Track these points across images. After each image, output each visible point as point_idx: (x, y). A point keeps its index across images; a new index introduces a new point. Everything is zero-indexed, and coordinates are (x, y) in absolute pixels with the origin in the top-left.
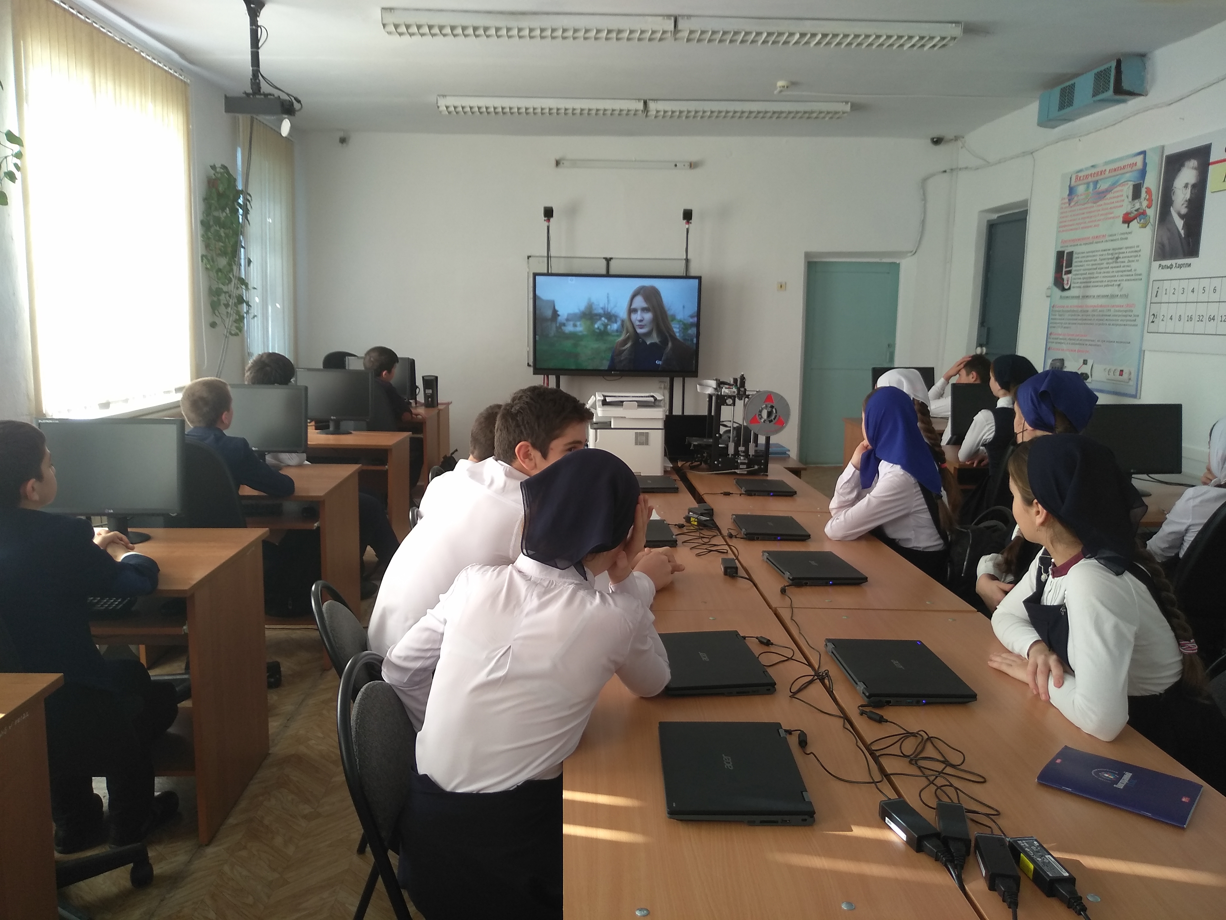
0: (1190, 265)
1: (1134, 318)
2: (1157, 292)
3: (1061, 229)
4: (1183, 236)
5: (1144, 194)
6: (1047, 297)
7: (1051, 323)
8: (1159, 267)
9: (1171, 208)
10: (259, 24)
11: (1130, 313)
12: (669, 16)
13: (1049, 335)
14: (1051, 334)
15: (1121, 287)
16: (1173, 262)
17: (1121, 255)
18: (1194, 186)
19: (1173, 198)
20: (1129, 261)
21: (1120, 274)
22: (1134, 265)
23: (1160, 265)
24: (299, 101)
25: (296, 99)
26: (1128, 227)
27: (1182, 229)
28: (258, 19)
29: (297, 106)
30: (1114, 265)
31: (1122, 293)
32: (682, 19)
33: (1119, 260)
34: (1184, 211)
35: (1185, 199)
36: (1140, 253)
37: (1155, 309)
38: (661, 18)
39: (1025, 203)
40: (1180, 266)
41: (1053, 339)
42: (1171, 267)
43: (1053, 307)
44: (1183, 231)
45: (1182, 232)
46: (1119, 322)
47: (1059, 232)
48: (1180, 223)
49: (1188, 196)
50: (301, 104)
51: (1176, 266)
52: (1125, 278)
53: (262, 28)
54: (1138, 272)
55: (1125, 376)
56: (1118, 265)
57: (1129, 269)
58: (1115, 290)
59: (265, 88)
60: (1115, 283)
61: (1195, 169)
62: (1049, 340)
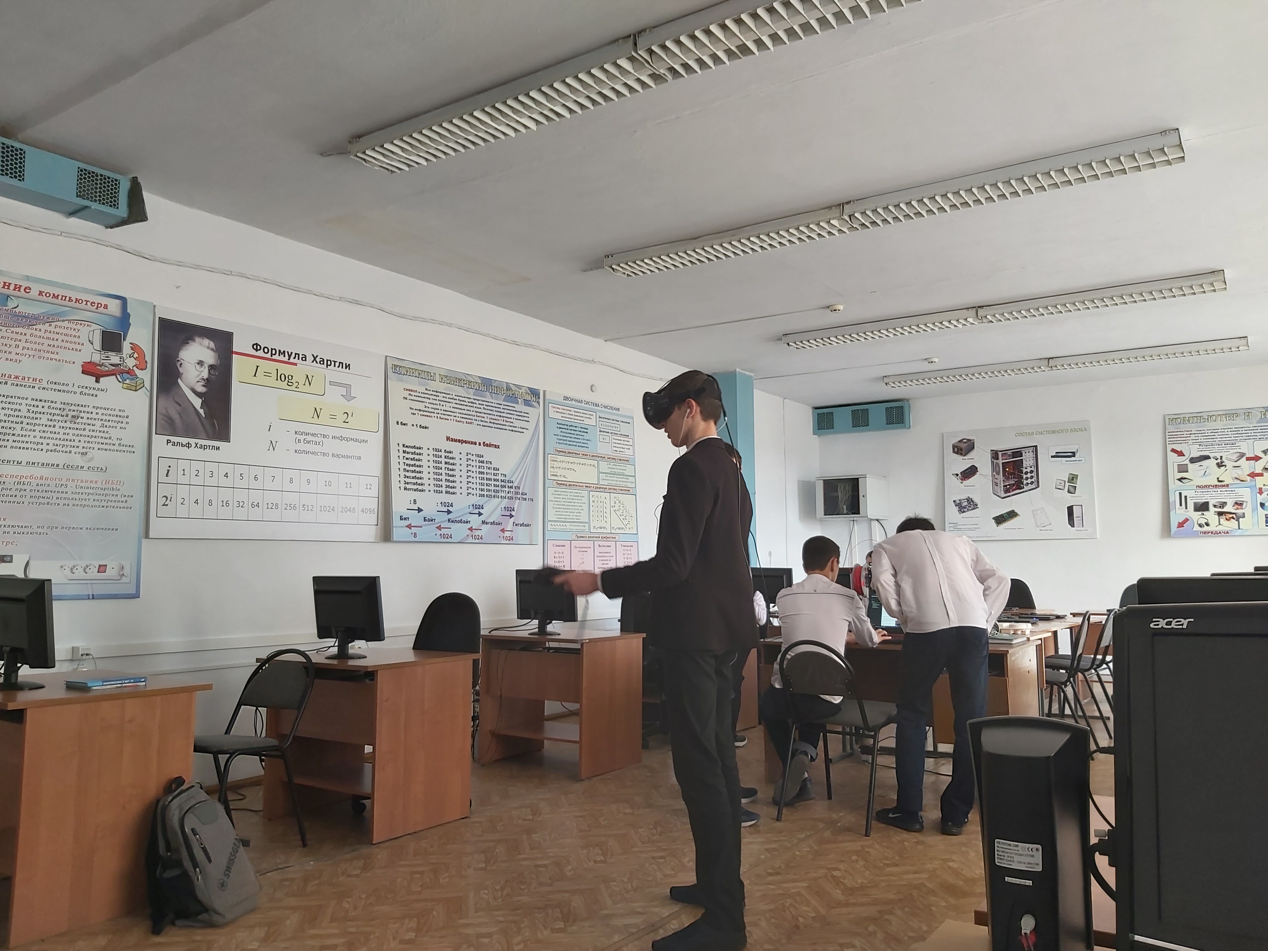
0: (218, 448)
1: (124, 499)
2: (168, 471)
4: (204, 416)
5: (126, 348)
8: (168, 442)
9: (179, 380)
11: (115, 493)
15: (89, 455)
16: (192, 441)
17: (82, 415)
18: (211, 367)
19: (181, 370)
20: (102, 426)
21: (88, 439)
22: (114, 433)
23: (168, 441)
26: (97, 381)
27: (201, 408)
30: (68, 424)
31: (91, 464)
33: (79, 420)
34: (201, 389)
35: (201, 377)
36: (127, 420)
37: (165, 490)
40: (204, 447)
42: (188, 445)
44: (202, 410)
45: (202, 412)
46: (91, 503)
48: (197, 402)
49: (205, 375)
51: (196, 446)
52: (97, 446)
54: (122, 442)
55: (111, 572)
56: (76, 426)
57: (107, 435)
58: (78, 460)
60: (73, 450)
61: (212, 350)
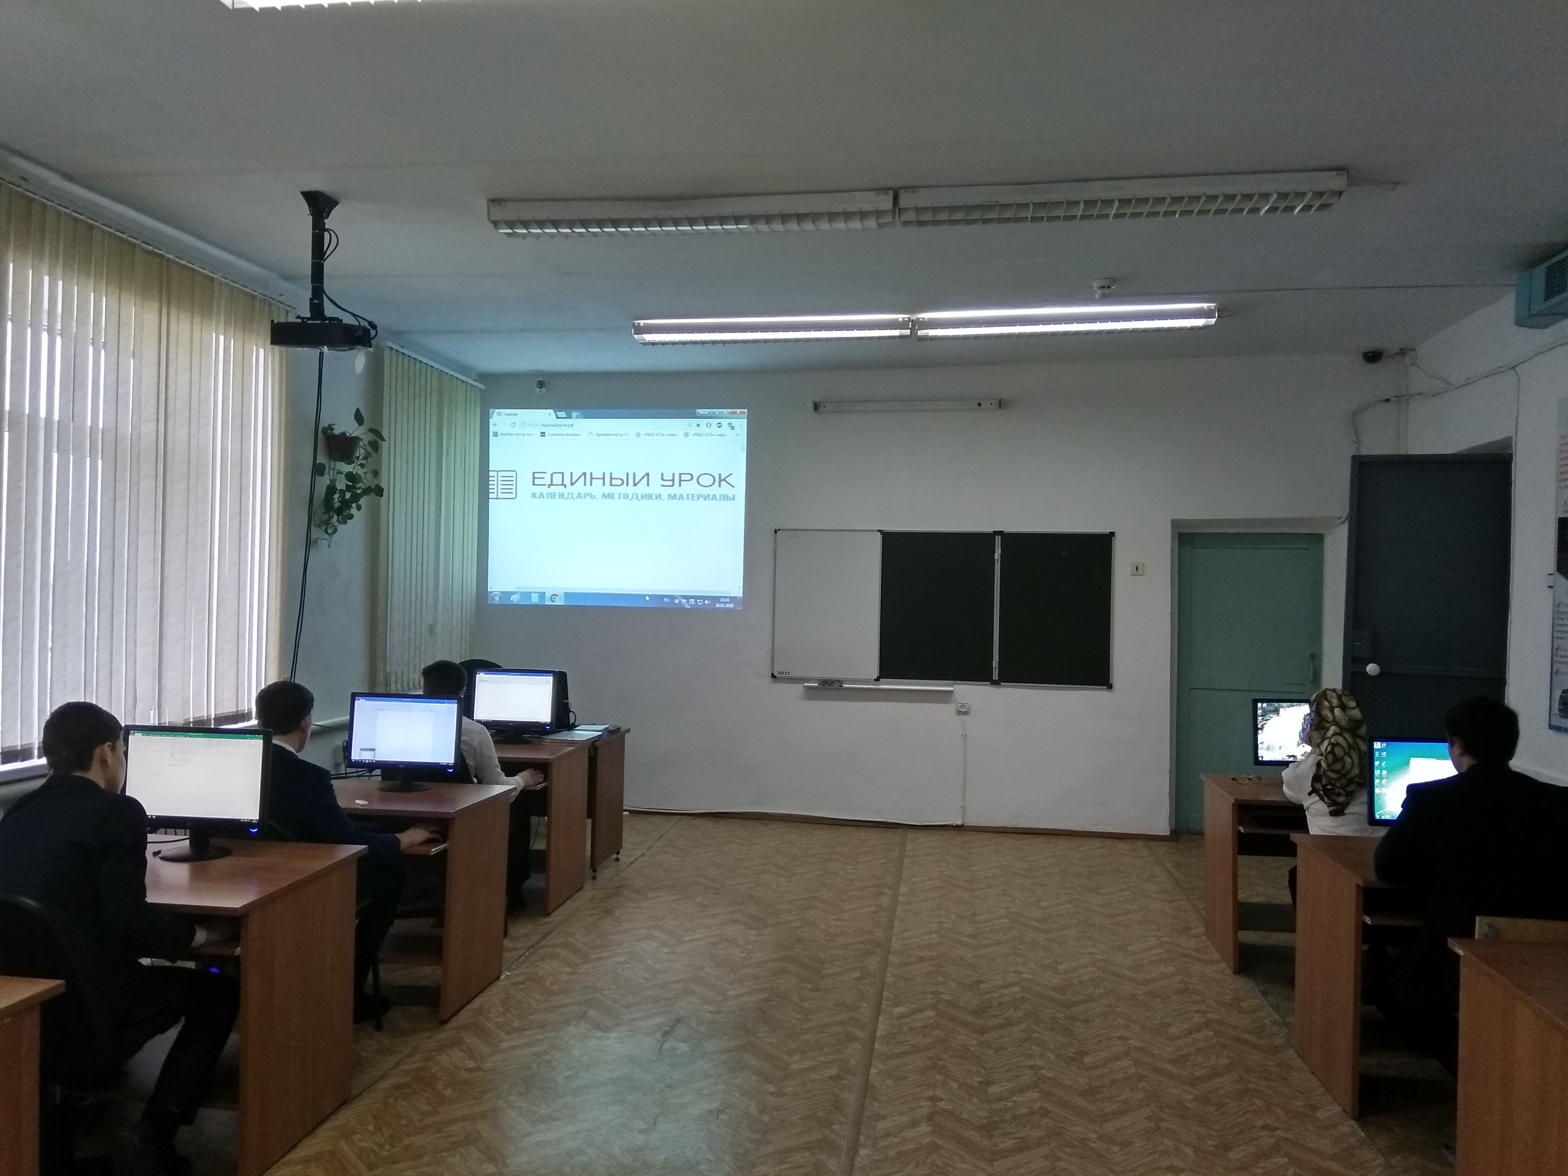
3: (1563, 484)
6: (1550, 587)
7: (1558, 631)
10: (326, 227)
12: (884, 190)
13: (1555, 650)
14: (1558, 649)
24: (374, 327)
25: (371, 324)
28: (325, 220)
29: (373, 332)
32: (905, 192)
38: (873, 192)
39: (1507, 443)
41: (1562, 657)
43: (1558, 606)
47: (1561, 488)
50: (377, 331)
53: (331, 232)
59: (330, 311)
62: (1556, 658)
